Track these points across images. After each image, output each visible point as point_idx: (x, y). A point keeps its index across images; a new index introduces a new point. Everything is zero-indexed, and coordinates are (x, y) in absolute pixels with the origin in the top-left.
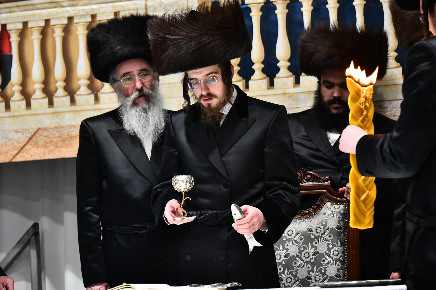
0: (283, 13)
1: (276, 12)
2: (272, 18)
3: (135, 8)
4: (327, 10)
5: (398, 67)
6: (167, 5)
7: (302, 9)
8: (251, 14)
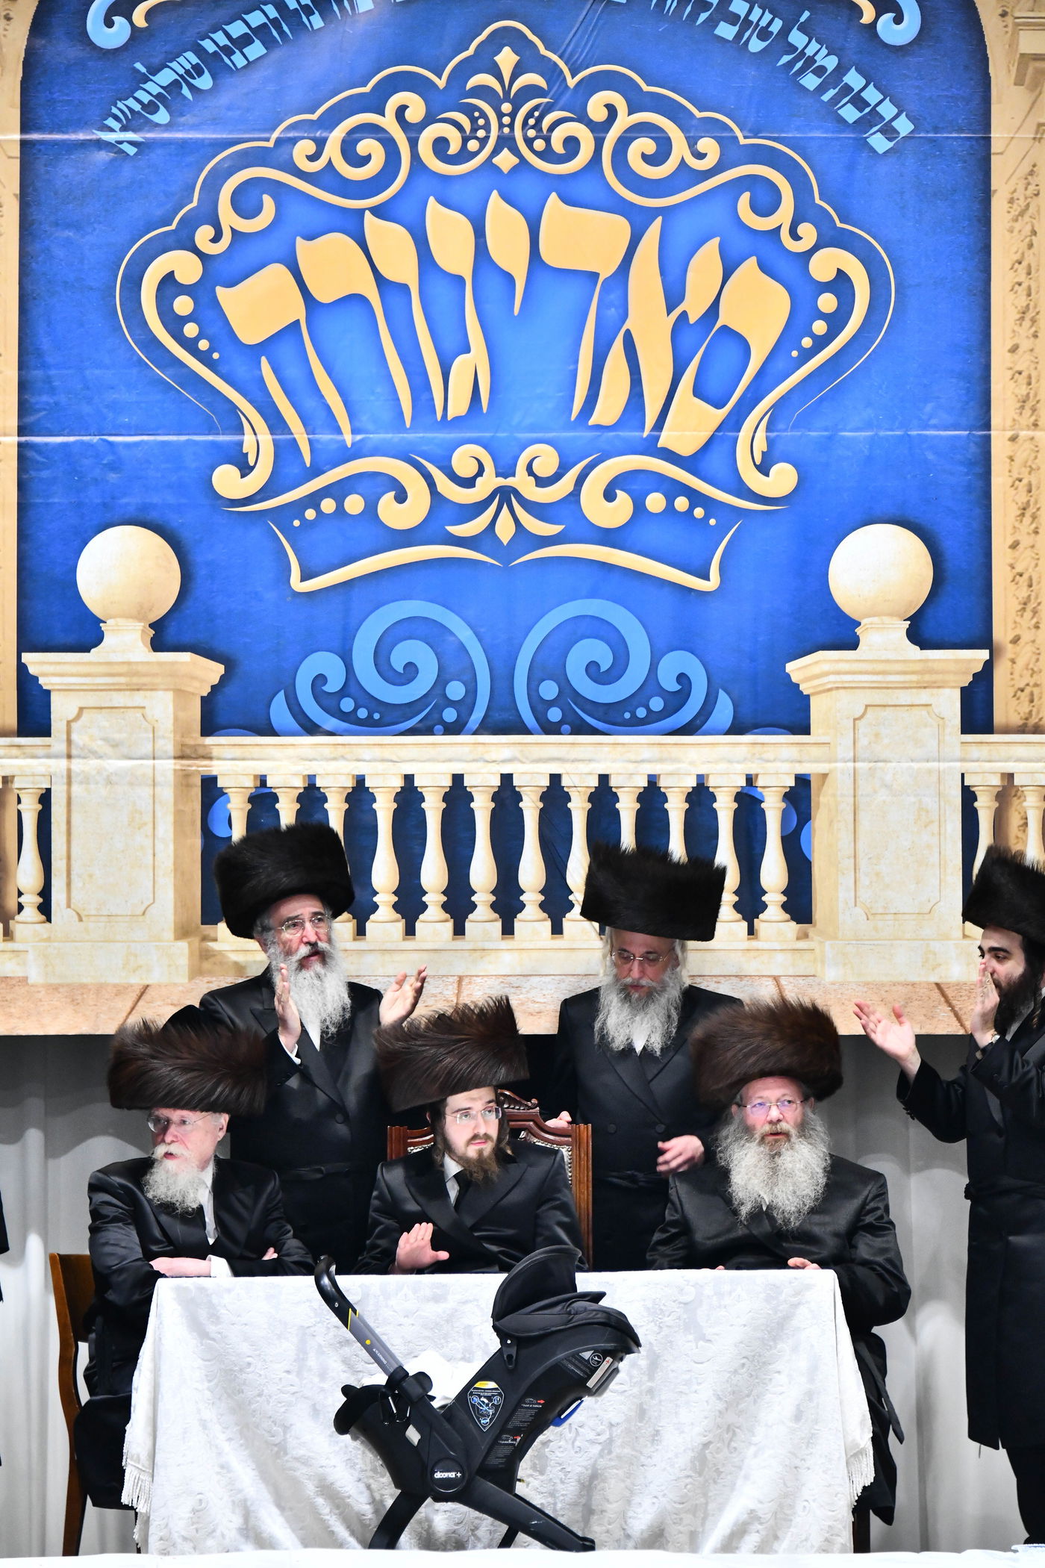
0: (339, 809)
1: (326, 806)
2: (318, 817)
3: (47, 773)
4: (423, 812)
5: (544, 920)
6: (112, 774)
7: (375, 806)
8: (277, 806)
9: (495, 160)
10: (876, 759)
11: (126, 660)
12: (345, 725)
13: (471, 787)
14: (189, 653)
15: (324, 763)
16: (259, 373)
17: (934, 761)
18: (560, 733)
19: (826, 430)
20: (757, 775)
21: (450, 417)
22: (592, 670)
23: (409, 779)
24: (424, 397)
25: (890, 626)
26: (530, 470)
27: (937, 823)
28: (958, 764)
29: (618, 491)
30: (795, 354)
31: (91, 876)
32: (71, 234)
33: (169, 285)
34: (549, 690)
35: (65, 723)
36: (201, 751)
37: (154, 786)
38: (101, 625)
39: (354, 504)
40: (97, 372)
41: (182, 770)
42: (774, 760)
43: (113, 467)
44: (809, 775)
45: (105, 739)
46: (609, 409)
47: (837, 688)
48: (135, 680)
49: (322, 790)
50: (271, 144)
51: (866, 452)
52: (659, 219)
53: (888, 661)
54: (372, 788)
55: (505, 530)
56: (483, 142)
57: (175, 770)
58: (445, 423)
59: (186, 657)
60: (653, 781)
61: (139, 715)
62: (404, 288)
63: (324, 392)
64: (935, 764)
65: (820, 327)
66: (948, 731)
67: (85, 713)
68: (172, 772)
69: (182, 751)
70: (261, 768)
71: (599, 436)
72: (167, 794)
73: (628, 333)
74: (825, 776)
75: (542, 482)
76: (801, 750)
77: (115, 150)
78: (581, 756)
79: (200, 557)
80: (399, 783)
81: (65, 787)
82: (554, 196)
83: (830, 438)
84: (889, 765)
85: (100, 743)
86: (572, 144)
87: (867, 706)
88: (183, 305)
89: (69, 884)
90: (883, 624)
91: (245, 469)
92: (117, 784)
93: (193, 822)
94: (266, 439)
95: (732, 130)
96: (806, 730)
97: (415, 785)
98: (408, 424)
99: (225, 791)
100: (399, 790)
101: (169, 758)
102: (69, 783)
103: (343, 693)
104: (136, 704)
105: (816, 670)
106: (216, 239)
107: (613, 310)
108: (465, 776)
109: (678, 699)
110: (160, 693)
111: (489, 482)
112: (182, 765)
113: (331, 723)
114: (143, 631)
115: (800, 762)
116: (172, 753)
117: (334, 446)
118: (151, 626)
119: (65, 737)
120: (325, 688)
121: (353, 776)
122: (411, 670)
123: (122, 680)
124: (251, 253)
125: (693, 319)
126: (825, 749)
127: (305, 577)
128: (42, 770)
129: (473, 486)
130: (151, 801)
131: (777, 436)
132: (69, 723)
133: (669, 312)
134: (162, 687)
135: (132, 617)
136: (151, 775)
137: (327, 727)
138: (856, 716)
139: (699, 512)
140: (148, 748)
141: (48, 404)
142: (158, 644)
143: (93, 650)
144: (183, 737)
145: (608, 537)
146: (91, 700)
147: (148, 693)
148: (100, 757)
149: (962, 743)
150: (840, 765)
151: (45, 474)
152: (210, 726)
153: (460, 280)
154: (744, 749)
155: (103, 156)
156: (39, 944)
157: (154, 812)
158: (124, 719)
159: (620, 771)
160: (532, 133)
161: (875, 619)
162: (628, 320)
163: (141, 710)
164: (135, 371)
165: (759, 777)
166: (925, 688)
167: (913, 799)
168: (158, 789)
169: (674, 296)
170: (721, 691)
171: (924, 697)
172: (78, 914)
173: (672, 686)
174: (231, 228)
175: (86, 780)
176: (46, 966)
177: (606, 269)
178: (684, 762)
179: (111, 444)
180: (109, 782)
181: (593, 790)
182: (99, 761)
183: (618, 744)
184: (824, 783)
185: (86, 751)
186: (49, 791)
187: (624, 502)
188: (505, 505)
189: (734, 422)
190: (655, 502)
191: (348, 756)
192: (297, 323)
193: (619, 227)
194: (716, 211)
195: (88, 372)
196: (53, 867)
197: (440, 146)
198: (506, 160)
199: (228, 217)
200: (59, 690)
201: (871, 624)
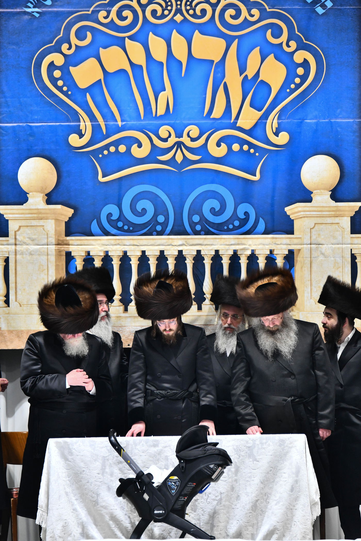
0: (117, 264)
1: (112, 262)
3: (7, 251)
6: (32, 251)
7: (131, 262)
8: (94, 263)
9: (175, 18)
10: (319, 243)
11: (36, 208)
12: (119, 232)
13: (167, 255)
14: (60, 205)
15: (111, 246)
16: (85, 99)
17: (340, 244)
18: (201, 235)
19: (300, 119)
20: (274, 250)
21: (158, 115)
22: (213, 211)
23: (144, 252)
24: (148, 108)
25: (324, 193)
26: (188, 135)
27: (341, 268)
28: (349, 246)
29: (222, 143)
30: (288, 90)
31: (24, 290)
32: (14, 47)
33: (52, 66)
34: (196, 218)
35: (14, 232)
36: (65, 242)
37: (48, 255)
38: (27, 195)
39: (122, 148)
40: (25, 99)
41: (58, 249)
42: (281, 244)
43: (31, 135)
44: (294, 250)
45: (29, 238)
46: (218, 112)
47: (304, 217)
48: (40, 215)
49: (111, 257)
50: (90, 13)
51: (315, 128)
52: (237, 40)
53: (323, 207)
54: (130, 256)
55: (179, 158)
56: (170, 11)
57: (55, 250)
58: (156, 118)
59: (59, 207)
60: (235, 252)
61: (42, 229)
62: (141, 67)
63: (110, 106)
64: (341, 245)
65: (297, 80)
66: (345, 233)
67: (21, 228)
68: (54, 250)
69: (58, 242)
70: (88, 248)
71: (215, 122)
72: (53, 258)
73: (225, 83)
74: (299, 250)
75: (193, 140)
76: (290, 240)
77: (31, 15)
78: (209, 243)
79: (64, 169)
80: (140, 254)
81: (14, 256)
82: (197, 31)
83: (301, 122)
84: (324, 246)
85: (27, 239)
86: (204, 12)
87: (315, 224)
88: (57, 74)
89: (16, 293)
90: (321, 193)
91: (81, 136)
92: (33, 255)
93: (63, 269)
94: (89, 124)
95: (264, 6)
96: (292, 233)
97: (146, 255)
98: (142, 118)
99: (74, 257)
100: (140, 256)
101: (53, 245)
102: (16, 255)
103: (119, 220)
104: (40, 225)
105: (296, 210)
106: (69, 49)
107: (219, 74)
108: (165, 251)
109: (244, 222)
110: (50, 220)
111: (173, 140)
112: (58, 248)
113: (114, 231)
114: (43, 197)
115: (290, 245)
116: (54, 243)
117: (114, 127)
118: (46, 195)
119: (14, 237)
120: (112, 218)
121: (123, 251)
122: (144, 211)
123: (35, 215)
124: (83, 54)
125: (250, 77)
126: (300, 240)
127: (104, 176)
128: (6, 250)
129: (167, 141)
130: (47, 261)
131: (282, 122)
132: (15, 232)
133: (241, 75)
134: (51, 218)
135: (39, 192)
136: (47, 251)
137: (113, 233)
138: (312, 227)
139: (252, 151)
140: (45, 241)
141: (6, 111)
142: (49, 202)
143: (24, 204)
144: (58, 237)
145: (218, 161)
146: (24, 223)
147: (45, 220)
148: (27, 245)
149: (351, 237)
150: (305, 246)
151: (5, 138)
152: (68, 233)
153: (161, 64)
154: (269, 240)
155: (26, 17)
156: (5, 315)
157: (48, 265)
158: (36, 230)
159: (223, 249)
160: (188, 8)
161: (318, 191)
162: (225, 78)
163: (42, 227)
164: (39, 99)
165: (275, 250)
166: (337, 217)
167: (332, 259)
168: (49, 257)
169: (242, 69)
170: (260, 218)
171: (337, 220)
172: (19, 304)
173: (242, 216)
174: (75, 44)
175: (22, 254)
176: (8, 323)
177: (217, 59)
178: (247, 245)
179: (30, 126)
180: (31, 254)
181: (213, 256)
182: (27, 246)
183: (222, 238)
184: (299, 252)
185: (22, 242)
186: (8, 257)
187: (224, 146)
188: (179, 149)
189: (265, 116)
190: (236, 147)
191: (120, 244)
192: (100, 80)
193: (222, 43)
194: (258, 38)
195: (21, 99)
196: (10, 286)
197: (154, 13)
198: (179, 18)
199: (74, 40)
200: (11, 220)
201: (317, 193)
